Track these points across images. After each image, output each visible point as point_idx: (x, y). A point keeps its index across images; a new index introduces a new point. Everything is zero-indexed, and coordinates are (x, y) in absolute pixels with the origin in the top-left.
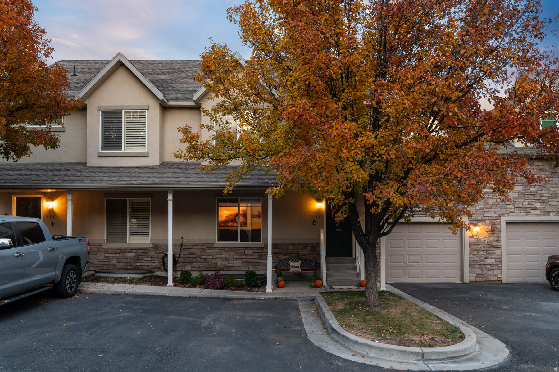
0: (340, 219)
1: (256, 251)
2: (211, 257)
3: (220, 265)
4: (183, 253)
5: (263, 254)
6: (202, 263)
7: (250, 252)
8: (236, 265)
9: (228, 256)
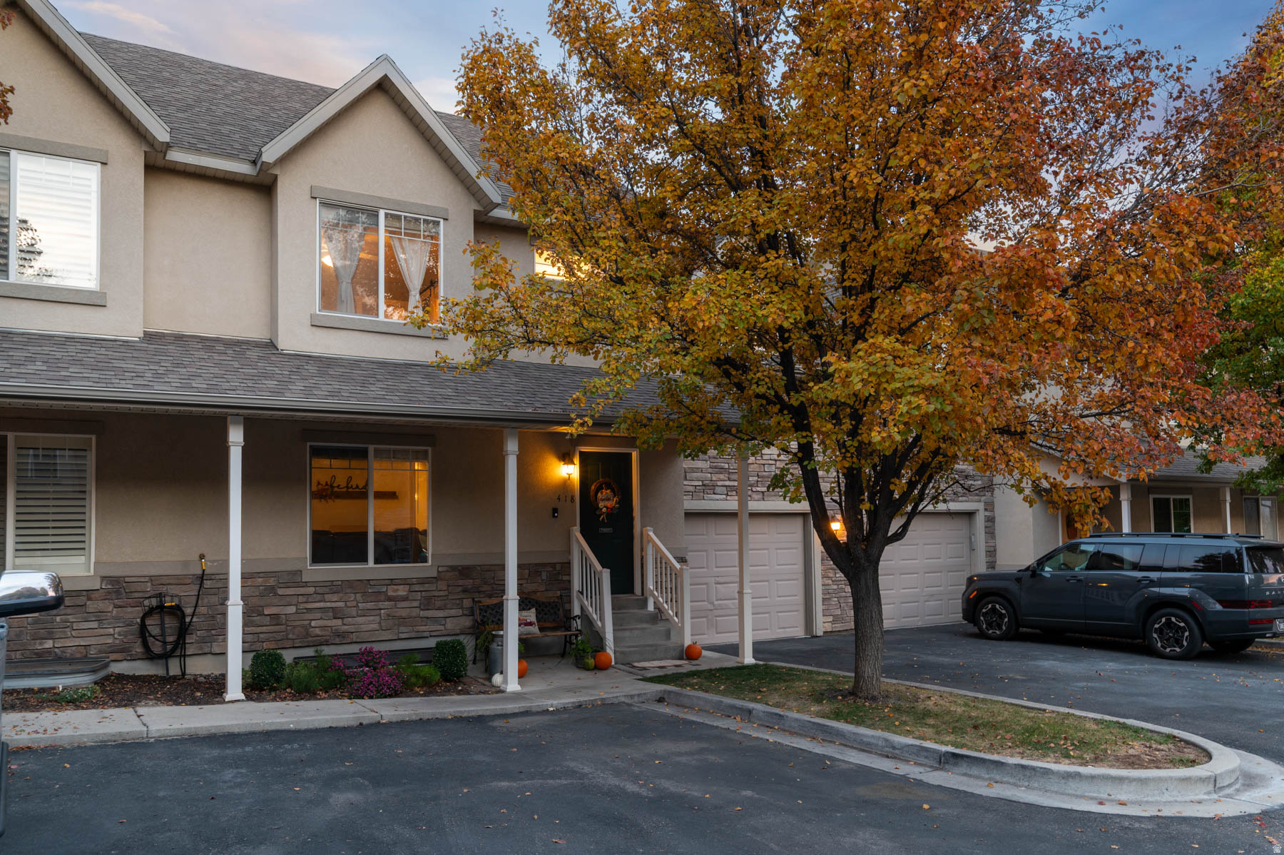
0: (609, 504)
1: (417, 588)
2: (292, 609)
3: (318, 631)
4: (205, 600)
5: (436, 594)
6: (264, 629)
7: (402, 591)
8: (364, 628)
9: (341, 604)
